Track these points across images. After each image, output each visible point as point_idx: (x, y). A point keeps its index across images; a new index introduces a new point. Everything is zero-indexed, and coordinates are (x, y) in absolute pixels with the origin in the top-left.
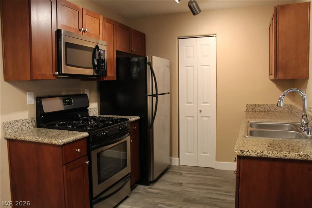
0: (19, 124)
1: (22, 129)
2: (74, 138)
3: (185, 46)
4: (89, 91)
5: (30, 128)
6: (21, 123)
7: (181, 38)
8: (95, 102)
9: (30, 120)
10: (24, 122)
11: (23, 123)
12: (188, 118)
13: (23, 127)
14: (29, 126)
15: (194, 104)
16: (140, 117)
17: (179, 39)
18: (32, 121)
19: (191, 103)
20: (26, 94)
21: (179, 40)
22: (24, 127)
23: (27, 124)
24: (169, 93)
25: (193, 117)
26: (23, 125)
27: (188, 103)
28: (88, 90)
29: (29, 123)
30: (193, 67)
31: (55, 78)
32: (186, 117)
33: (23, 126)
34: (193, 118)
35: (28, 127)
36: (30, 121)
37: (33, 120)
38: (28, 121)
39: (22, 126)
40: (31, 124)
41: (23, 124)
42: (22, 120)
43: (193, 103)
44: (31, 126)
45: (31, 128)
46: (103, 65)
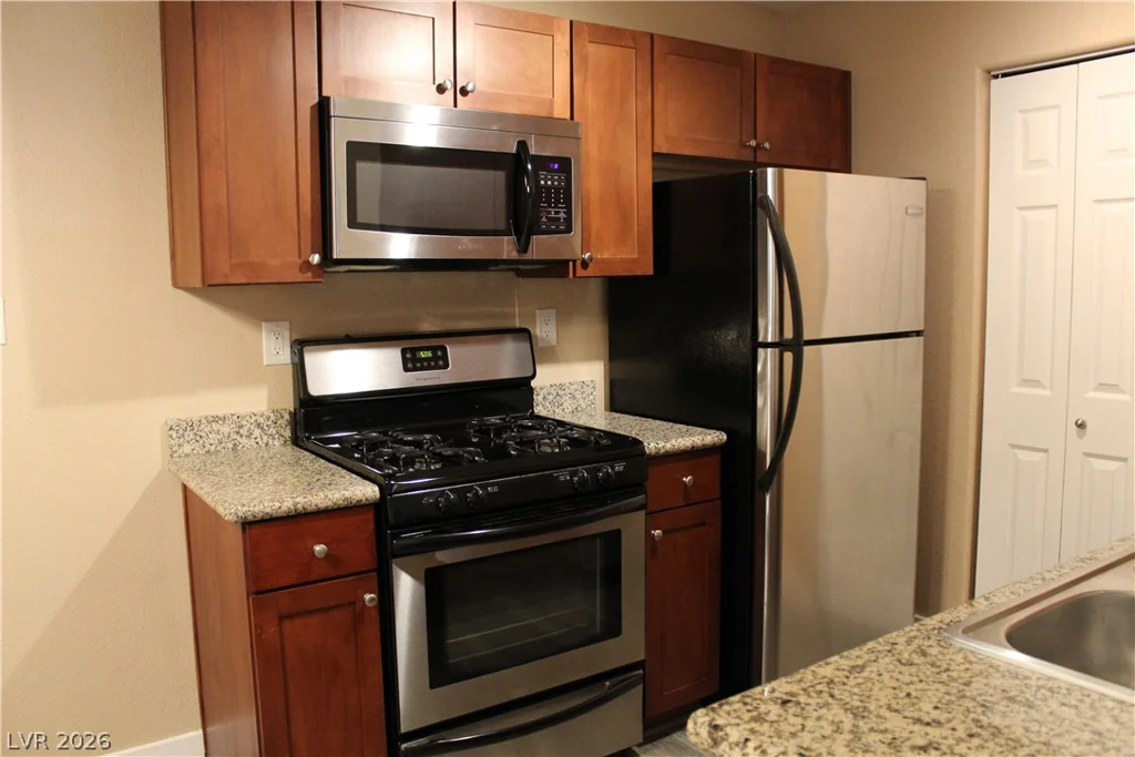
0: (225, 429)
1: (235, 445)
2: (295, 504)
3: (1021, 111)
4: (558, 315)
5: (267, 444)
6: (233, 426)
7: (1004, 75)
8: (588, 358)
9: (269, 418)
10: (244, 423)
11: (241, 427)
12: (1024, 455)
13: (239, 438)
14: (265, 438)
15: (1051, 389)
16: (724, 437)
17: (996, 77)
18: (279, 422)
19: (1036, 383)
20: (260, 327)
21: (994, 82)
22: (244, 441)
23: (257, 432)
24: (918, 333)
25: (1046, 451)
26: (238, 433)
27: (1026, 382)
28: (554, 311)
29: (265, 428)
30: (1053, 211)
31: (310, 274)
32: (1014, 446)
33: (241, 436)
34: (1042, 455)
35: (258, 440)
36: (270, 423)
37: (282, 417)
38: (261, 420)
39: (234, 436)
40: (273, 431)
41: (241, 431)
42: (235, 417)
43: (1048, 385)
44: (274, 439)
45: (271, 443)
46: (562, 215)
